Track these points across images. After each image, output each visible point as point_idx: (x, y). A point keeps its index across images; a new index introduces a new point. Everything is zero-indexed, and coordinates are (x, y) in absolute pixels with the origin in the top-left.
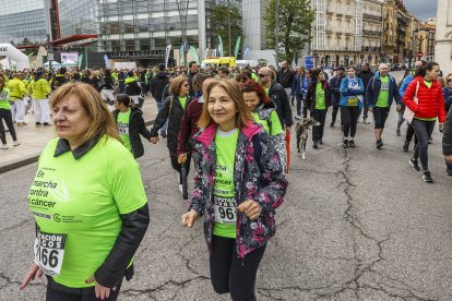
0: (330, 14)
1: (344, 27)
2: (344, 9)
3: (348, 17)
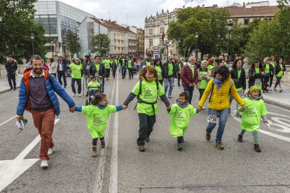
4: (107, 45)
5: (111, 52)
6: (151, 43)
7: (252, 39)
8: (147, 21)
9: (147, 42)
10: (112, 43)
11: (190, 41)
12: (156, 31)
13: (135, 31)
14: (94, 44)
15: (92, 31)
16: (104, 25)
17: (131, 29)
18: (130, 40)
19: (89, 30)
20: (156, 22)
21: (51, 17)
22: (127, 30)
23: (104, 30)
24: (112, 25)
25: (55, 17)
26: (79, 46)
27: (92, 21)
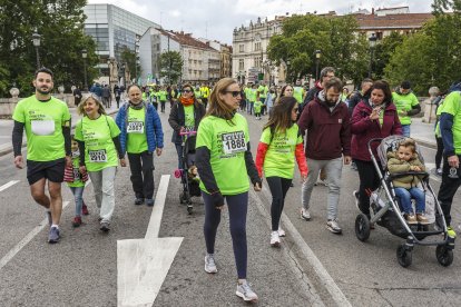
0: (190, 60)
1: (198, 67)
2: (198, 57)
3: (200, 62)
4: (179, 67)
5: (184, 78)
6: (242, 65)
7: (394, 60)
8: (236, 33)
9: (236, 63)
10: (186, 65)
11: (301, 62)
12: (250, 48)
13: (217, 47)
14: (161, 66)
15: (158, 47)
16: (175, 39)
17: (212, 45)
18: (211, 61)
19: (153, 46)
20: (250, 35)
21: (100, 27)
22: (206, 46)
23: (175, 47)
24: (185, 39)
25: (106, 26)
26: (139, 68)
27: (157, 32)
